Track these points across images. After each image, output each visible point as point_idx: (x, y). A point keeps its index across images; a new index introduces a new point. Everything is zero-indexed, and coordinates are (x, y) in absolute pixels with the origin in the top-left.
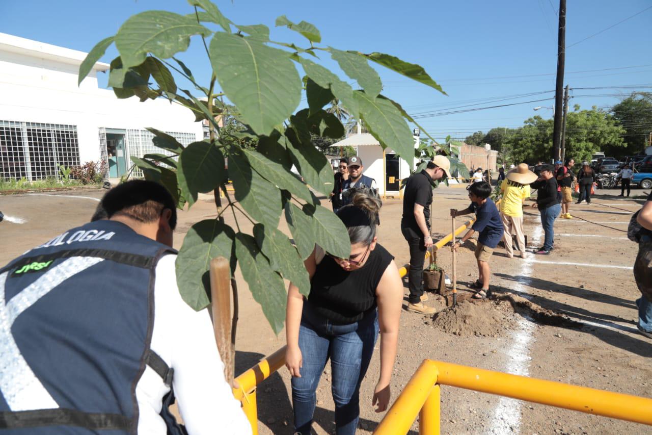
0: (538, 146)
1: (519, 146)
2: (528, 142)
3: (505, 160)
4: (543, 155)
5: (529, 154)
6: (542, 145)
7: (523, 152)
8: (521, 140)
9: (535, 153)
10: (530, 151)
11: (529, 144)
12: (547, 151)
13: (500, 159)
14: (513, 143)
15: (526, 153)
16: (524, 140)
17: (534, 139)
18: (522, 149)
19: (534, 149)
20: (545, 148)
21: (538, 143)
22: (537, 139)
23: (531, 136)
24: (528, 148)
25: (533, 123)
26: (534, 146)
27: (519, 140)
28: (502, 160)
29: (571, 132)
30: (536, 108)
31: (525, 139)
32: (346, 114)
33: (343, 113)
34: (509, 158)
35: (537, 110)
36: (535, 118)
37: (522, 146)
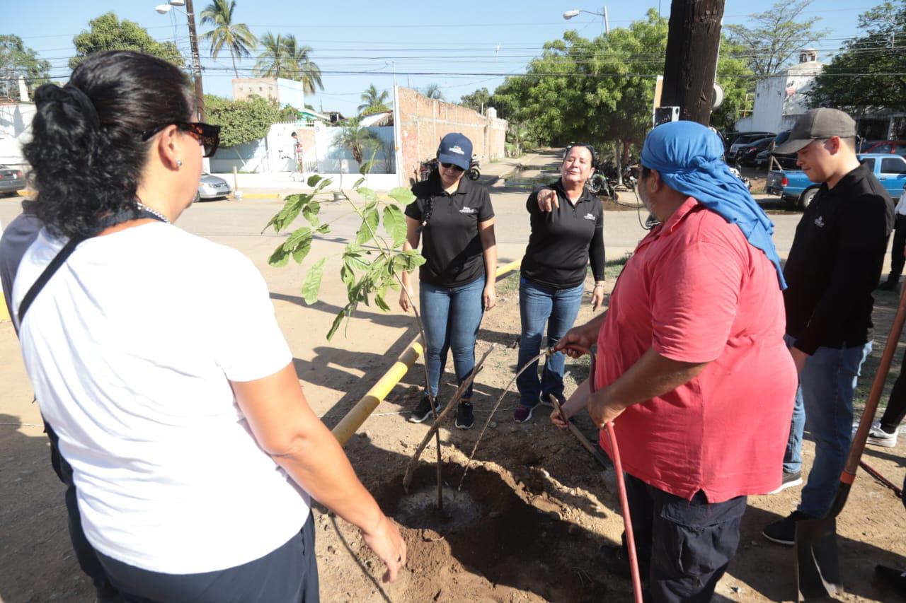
0: (572, 99)
1: (531, 100)
2: (549, 89)
3: (520, 137)
4: (583, 122)
5: (552, 119)
6: (582, 98)
7: (540, 113)
8: (535, 85)
9: (567, 117)
10: (555, 112)
11: (553, 96)
12: (591, 113)
13: (510, 135)
14: (518, 91)
15: (545, 117)
16: (542, 85)
17: (563, 81)
18: (536, 106)
19: (563, 109)
20: (587, 105)
21: (572, 92)
22: (571, 83)
23: (558, 77)
24: (548, 104)
25: (561, 48)
26: (564, 101)
27: (530, 85)
28: (514, 137)
29: (645, 66)
30: (569, 13)
31: (544, 82)
32: (248, 44)
33: (242, 44)
34: (526, 133)
35: (571, 17)
36: (567, 37)
37: (536, 100)
